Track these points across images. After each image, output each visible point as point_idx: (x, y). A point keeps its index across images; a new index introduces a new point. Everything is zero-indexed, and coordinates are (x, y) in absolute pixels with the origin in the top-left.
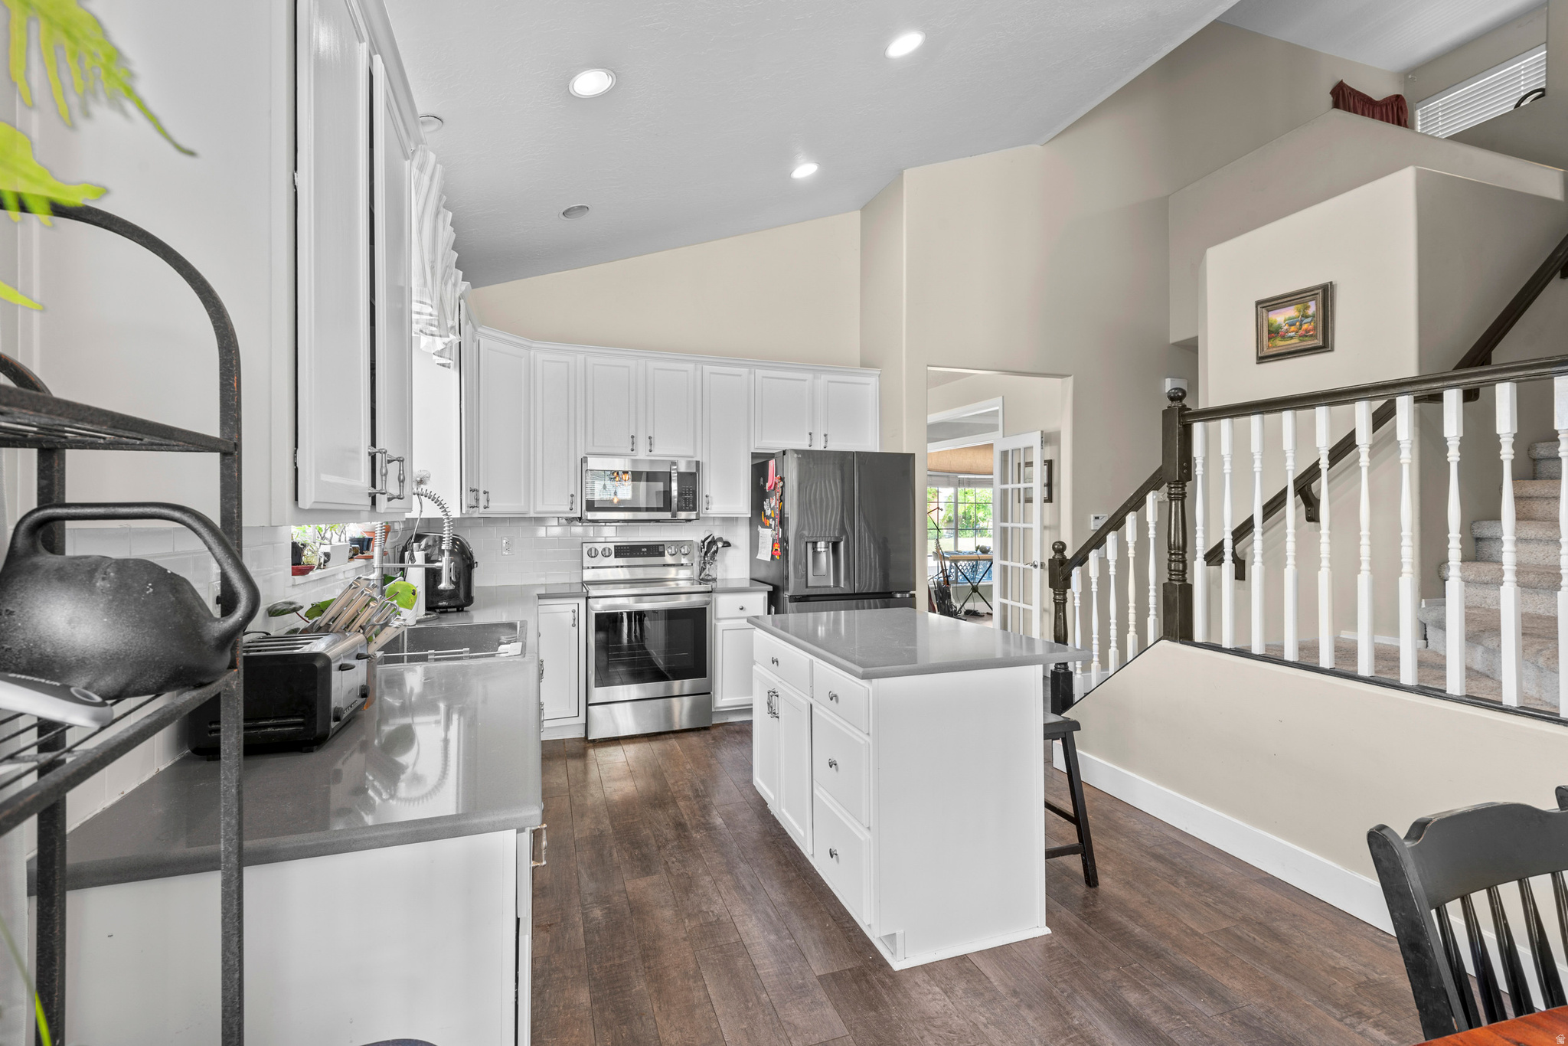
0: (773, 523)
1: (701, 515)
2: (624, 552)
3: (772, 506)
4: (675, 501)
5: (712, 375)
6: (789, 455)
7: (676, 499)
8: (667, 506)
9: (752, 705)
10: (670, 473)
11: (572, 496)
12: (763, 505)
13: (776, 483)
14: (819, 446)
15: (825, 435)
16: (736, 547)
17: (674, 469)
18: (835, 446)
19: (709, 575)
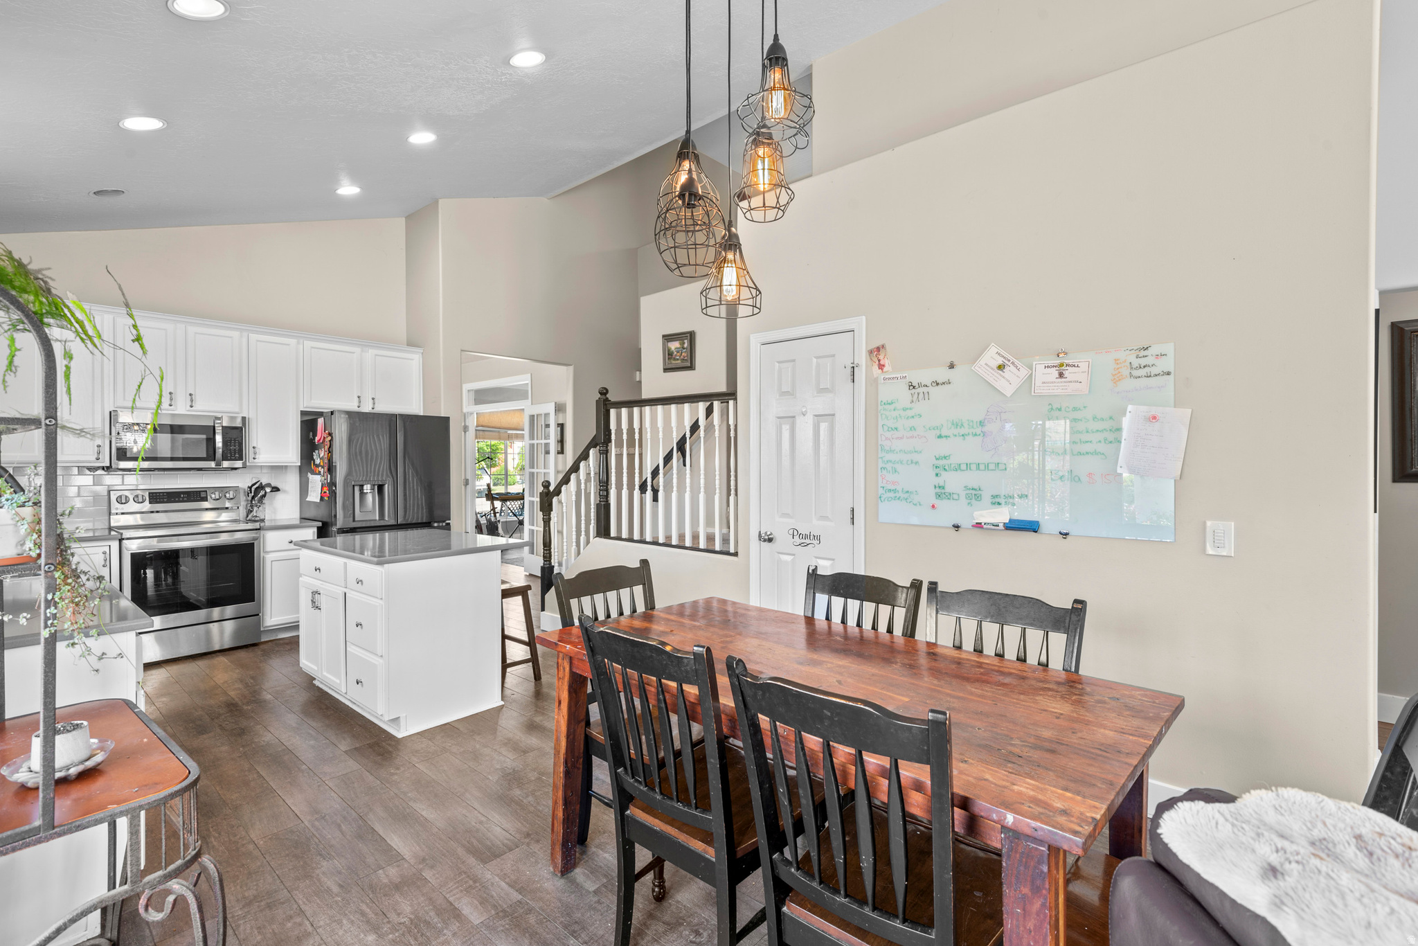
0: (322, 471)
1: (248, 464)
2: (160, 499)
3: (321, 456)
4: (219, 452)
5: (258, 343)
6: (336, 414)
7: (221, 450)
8: (211, 455)
9: (298, 622)
10: (214, 427)
11: (99, 446)
12: (313, 455)
13: (324, 438)
14: (367, 408)
15: (373, 399)
16: (285, 491)
17: (218, 423)
18: (384, 407)
19: (256, 516)
